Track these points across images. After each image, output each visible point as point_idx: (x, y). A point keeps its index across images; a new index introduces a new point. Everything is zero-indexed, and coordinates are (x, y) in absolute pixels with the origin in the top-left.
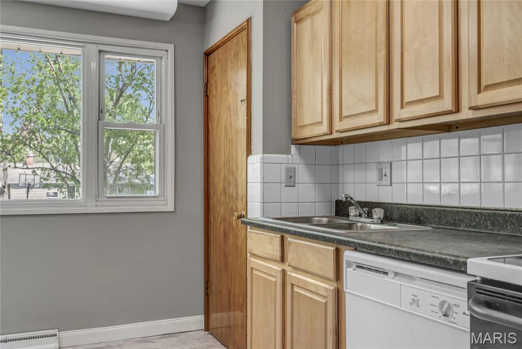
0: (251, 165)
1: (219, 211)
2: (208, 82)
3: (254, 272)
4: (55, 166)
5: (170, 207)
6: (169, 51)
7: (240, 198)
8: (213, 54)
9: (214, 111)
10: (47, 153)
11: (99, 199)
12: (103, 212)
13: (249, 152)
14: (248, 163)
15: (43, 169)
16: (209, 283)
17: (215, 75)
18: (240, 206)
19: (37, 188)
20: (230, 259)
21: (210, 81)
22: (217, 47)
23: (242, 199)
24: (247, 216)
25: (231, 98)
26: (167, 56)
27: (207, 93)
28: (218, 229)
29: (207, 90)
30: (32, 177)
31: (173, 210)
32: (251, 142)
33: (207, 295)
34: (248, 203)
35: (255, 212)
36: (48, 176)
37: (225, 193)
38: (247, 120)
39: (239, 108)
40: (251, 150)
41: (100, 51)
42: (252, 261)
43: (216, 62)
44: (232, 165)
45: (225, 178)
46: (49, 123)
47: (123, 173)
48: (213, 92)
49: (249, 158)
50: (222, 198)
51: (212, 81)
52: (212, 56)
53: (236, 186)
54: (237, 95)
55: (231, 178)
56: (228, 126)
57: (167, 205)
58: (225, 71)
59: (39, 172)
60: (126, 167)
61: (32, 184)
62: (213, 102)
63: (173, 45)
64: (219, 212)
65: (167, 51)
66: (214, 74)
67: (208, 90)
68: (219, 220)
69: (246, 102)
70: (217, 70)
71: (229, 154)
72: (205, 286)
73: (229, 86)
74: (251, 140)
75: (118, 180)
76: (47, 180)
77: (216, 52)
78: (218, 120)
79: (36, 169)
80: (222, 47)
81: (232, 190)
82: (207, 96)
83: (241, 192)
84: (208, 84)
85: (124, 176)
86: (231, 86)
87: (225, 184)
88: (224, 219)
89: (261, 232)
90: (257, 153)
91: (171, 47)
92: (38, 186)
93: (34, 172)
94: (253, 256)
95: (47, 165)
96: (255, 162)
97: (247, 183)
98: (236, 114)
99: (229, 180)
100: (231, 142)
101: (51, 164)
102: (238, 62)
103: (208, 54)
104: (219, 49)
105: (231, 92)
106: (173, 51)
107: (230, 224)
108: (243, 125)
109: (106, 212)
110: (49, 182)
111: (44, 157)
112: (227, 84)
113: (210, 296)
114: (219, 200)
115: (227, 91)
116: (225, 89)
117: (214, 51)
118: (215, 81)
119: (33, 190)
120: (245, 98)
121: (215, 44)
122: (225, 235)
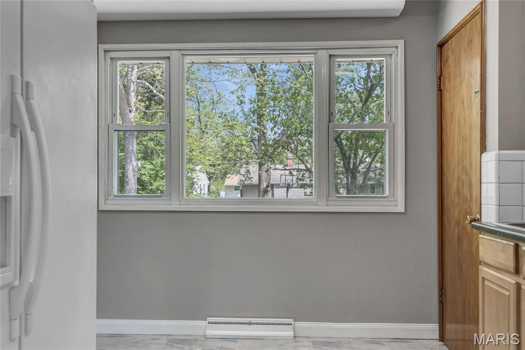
0: (486, 163)
1: (454, 212)
2: (441, 75)
3: (486, 282)
4: (309, 167)
5: (401, 208)
6: (399, 47)
7: (474, 200)
8: (447, 43)
9: (447, 105)
10: (303, 155)
11: (330, 199)
12: (333, 211)
13: (483, 148)
14: (482, 161)
15: (298, 170)
16: (443, 291)
17: (449, 67)
18: (475, 208)
19: (295, 188)
20: (464, 266)
21: (444, 74)
22: (450, 37)
23: (476, 200)
24: (481, 221)
25: (464, 91)
26: (397, 53)
27: (440, 88)
28: (452, 232)
29: (440, 84)
30: (291, 178)
31: (404, 211)
32: (485, 138)
33: (442, 303)
34: (482, 206)
35: (489, 216)
36: (303, 176)
37: (459, 195)
38: (481, 113)
39: (473, 100)
40: (485, 147)
41: (330, 56)
42: (484, 271)
43: (450, 53)
44: (466, 165)
45: (459, 177)
46: (302, 127)
47: (373, 172)
48: (447, 85)
49: (482, 155)
50: (456, 200)
51: (445, 73)
52: (445, 47)
53: (470, 187)
54: (471, 86)
55: (464, 178)
56: (461, 123)
57: (397, 206)
58: (458, 62)
59: (295, 173)
60: (376, 167)
61: (291, 184)
62: (447, 95)
63: (403, 40)
64: (453, 215)
65: (397, 47)
66: (447, 65)
67: (442, 84)
68: (453, 224)
69: (479, 94)
70: (451, 62)
71: (463, 152)
72: (439, 293)
73: (462, 77)
74: (485, 135)
75: (367, 180)
76: (303, 180)
77: (449, 42)
78: (452, 115)
79: (292, 171)
80: (454, 37)
81: (465, 191)
82: (440, 90)
83: (475, 192)
84: (442, 77)
85: (373, 175)
86: (464, 78)
87: (459, 184)
88: (458, 223)
89: (493, 239)
90: (493, 150)
91: (401, 43)
92: (295, 185)
93: (291, 173)
94: (485, 266)
95: (302, 167)
96: (490, 161)
97: (481, 183)
98: (470, 107)
99: (463, 180)
100: (464, 140)
101: (306, 166)
102: (471, 49)
103: (441, 46)
104: (453, 38)
105: (464, 84)
106: (403, 47)
107: (464, 228)
108: (476, 119)
109: (336, 211)
110: (305, 182)
111: (300, 159)
112: (460, 76)
113: (444, 304)
114: (453, 201)
115: (461, 83)
116: (458, 80)
117: (448, 41)
118: (449, 74)
119: (292, 189)
120: (479, 89)
121: (448, 34)
122: (460, 239)
